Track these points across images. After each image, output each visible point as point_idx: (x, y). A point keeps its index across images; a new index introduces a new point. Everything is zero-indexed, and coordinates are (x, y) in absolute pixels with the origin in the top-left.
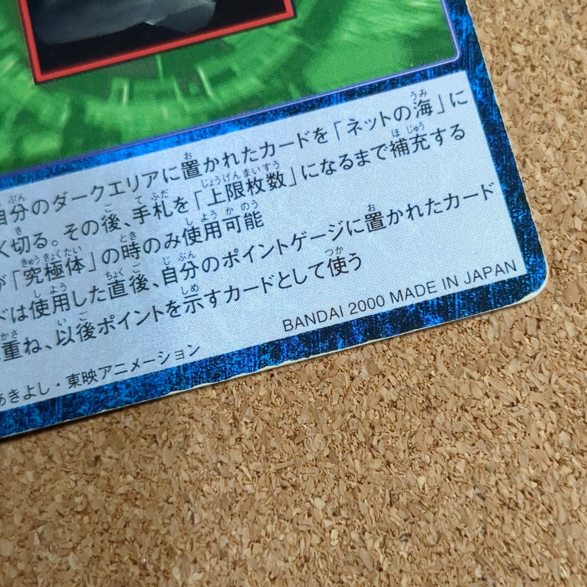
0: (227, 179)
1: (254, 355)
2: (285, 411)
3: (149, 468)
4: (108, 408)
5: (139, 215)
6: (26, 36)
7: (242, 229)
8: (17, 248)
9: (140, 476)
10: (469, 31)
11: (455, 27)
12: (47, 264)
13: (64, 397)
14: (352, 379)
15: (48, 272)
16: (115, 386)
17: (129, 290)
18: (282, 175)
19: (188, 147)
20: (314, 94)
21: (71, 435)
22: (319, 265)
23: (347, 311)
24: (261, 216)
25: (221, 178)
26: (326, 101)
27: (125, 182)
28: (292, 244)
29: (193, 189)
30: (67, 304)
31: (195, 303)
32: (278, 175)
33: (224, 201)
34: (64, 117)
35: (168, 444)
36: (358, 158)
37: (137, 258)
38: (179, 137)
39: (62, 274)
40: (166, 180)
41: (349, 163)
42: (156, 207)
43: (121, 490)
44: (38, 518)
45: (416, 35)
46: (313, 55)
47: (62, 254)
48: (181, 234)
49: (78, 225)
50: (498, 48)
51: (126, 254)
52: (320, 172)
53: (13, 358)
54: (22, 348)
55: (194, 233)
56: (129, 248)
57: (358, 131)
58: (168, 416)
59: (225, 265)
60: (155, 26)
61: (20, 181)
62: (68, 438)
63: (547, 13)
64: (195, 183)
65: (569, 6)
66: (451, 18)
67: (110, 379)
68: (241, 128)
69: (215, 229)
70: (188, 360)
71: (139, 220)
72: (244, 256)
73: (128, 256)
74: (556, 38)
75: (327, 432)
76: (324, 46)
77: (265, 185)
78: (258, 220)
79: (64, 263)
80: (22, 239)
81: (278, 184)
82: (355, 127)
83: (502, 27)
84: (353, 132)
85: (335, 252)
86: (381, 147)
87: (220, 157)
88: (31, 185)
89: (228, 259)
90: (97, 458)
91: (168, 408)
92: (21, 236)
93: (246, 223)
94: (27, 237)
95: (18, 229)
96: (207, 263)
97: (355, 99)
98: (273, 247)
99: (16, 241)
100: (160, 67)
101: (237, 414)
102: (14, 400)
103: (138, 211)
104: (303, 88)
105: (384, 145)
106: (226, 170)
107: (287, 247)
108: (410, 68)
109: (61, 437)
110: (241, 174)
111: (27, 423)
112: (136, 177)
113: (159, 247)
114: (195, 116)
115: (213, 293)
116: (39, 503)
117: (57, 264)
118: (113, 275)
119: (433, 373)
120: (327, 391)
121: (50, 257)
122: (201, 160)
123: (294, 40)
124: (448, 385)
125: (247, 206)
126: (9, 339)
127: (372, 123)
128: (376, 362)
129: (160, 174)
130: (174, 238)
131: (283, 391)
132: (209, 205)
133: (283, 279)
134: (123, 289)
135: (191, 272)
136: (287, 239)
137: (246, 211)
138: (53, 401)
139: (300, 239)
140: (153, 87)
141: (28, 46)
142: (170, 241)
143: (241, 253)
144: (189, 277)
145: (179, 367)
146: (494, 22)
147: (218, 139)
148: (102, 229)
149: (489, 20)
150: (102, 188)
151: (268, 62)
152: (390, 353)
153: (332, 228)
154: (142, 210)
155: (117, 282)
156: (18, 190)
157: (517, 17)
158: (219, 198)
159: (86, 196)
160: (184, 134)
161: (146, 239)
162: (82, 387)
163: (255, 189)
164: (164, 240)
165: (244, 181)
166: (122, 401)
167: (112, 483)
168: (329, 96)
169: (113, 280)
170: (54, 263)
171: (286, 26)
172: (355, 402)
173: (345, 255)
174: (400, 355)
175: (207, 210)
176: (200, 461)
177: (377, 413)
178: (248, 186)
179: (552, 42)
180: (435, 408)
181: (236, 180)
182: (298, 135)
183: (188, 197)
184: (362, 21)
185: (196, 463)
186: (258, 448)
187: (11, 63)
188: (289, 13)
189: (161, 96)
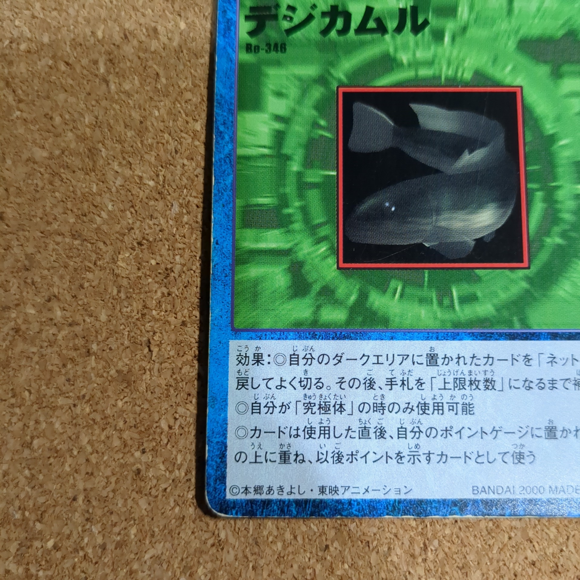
0: (456, 373)
1: (448, 505)
2: (459, 549)
3: (360, 563)
4: (342, 515)
5: (390, 383)
6: (338, 230)
7: (458, 412)
8: (302, 385)
9: (353, 567)
12: (320, 402)
13: (314, 501)
14: (510, 538)
15: (320, 408)
16: (350, 502)
17: (372, 435)
18: (494, 381)
19: (433, 343)
20: (530, 328)
21: (312, 525)
22: (505, 453)
23: (518, 490)
24: (473, 407)
25: (452, 372)
26: (537, 336)
27: (385, 356)
28: (491, 433)
29: (431, 375)
30: (329, 434)
31: (416, 457)
32: (492, 381)
33: (451, 389)
34: (353, 298)
35: (376, 550)
36: (550, 383)
37: (383, 414)
38: (428, 334)
39: (329, 412)
40: (414, 363)
41: (542, 385)
42: (403, 381)
43: (339, 573)
44: (279, 576)
46: (535, 299)
47: (332, 397)
48: (416, 405)
49: (347, 379)
51: (375, 409)
52: (521, 387)
53: (285, 463)
54: (292, 457)
55: (425, 406)
56: (378, 405)
57: (554, 364)
58: (380, 531)
59: (442, 436)
60: (429, 247)
61: (314, 337)
62: (310, 527)
64: (432, 371)
67: (347, 496)
68: (473, 340)
69: (440, 408)
70: (403, 497)
71: (389, 387)
72: (456, 433)
73: (377, 411)
75: (485, 570)
76: (544, 296)
77: (481, 386)
78: (471, 409)
79: (332, 404)
80: (307, 379)
81: (490, 387)
82: (553, 360)
84: (550, 364)
85: (519, 447)
86: (567, 380)
87: (455, 356)
88: (320, 342)
89: (445, 432)
90: (327, 547)
91: (381, 525)
92: (307, 377)
93: (463, 409)
94: (311, 379)
95: (306, 371)
96: (429, 430)
97: (557, 340)
98: (477, 432)
99: (302, 380)
100: (426, 279)
101: (427, 542)
102: (280, 493)
103: (390, 380)
104: (523, 321)
105: (569, 379)
106: (456, 367)
107: (486, 434)
109: (305, 525)
110: (466, 372)
111: (286, 512)
112: (393, 355)
113: (399, 410)
114: (443, 322)
115: (429, 453)
116: (282, 566)
117: (327, 404)
118: (364, 422)
119: (564, 549)
120: (491, 542)
121: (324, 397)
122: (441, 355)
123: (524, 285)
124: (573, 560)
125: (465, 397)
126: (285, 449)
127: (565, 361)
128: (528, 531)
129: (411, 357)
130: (410, 406)
131: (462, 534)
132: (439, 389)
133: (479, 456)
134: (369, 434)
135: (417, 434)
136: (488, 429)
137: (464, 401)
138: (306, 501)
139: (497, 431)
140: (419, 293)
141: (338, 238)
142: (407, 408)
143: (455, 430)
144: (415, 438)
145: (395, 500)
147: (456, 343)
148: (362, 386)
150: (369, 356)
151: (503, 296)
152: (539, 527)
153: (520, 429)
154: (393, 380)
155: (365, 427)
156: (311, 343)
158: (447, 386)
159: (356, 359)
160: (433, 333)
161: (391, 402)
162: (327, 496)
163: (474, 387)
164: (403, 406)
165: (468, 378)
166: (353, 513)
167: (334, 566)
168: (540, 333)
169: (363, 426)
170: (325, 402)
171: (521, 273)
172: (508, 555)
173: (525, 451)
174: (546, 530)
175: (438, 393)
176: (396, 568)
177: (520, 566)
178: (469, 382)
180: (560, 573)
181: (462, 376)
182: (512, 355)
183: (426, 379)
184: (574, 285)
185: (392, 568)
186: (436, 569)
187: (323, 248)
188: (525, 264)
189: (422, 301)
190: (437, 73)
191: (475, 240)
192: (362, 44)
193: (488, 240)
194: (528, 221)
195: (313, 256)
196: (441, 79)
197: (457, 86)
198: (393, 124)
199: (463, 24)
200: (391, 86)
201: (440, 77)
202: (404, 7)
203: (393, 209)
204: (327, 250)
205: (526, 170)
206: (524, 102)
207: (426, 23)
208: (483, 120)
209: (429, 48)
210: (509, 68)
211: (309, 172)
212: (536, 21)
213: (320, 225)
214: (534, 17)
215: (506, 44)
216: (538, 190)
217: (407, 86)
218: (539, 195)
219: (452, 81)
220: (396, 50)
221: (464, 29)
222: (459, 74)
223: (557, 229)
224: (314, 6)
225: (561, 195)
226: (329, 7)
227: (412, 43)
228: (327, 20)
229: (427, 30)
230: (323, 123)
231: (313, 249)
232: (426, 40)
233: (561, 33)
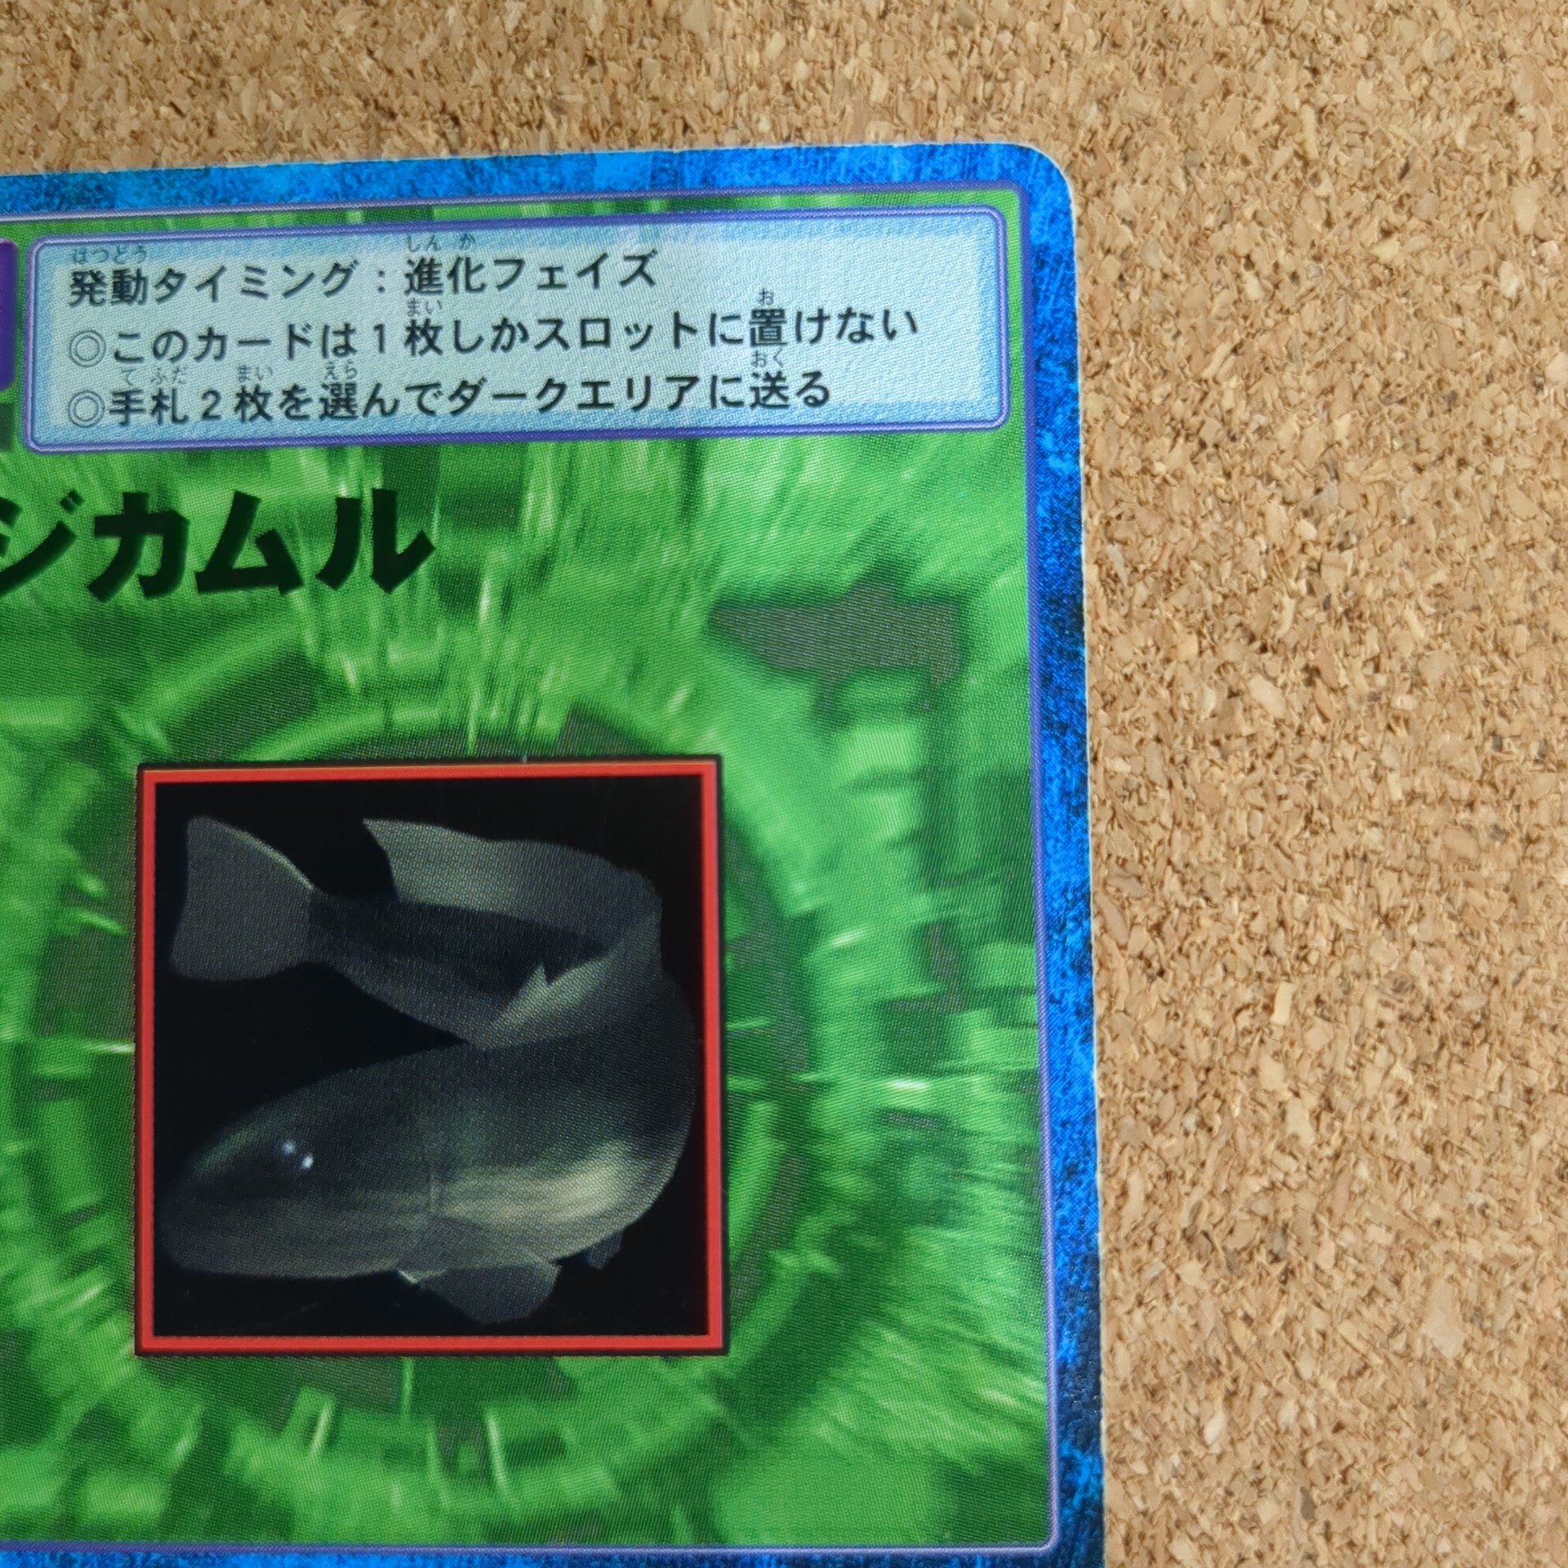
6: (138, 1235)
10: (1092, 1490)
11: (1063, 1475)
20: (723, 1542)
26: (744, 1565)
34: (183, 1447)
38: (412, 1559)
45: (974, 1470)
46: (742, 1453)
50: (1142, 1537)
60: (416, 1287)
61: (66, 1566)
63: (1268, 1484)
65: (1320, 1480)
66: (1059, 1451)
74: (1272, 1547)
76: (771, 1440)
83: (1163, 1490)
100: (408, 1387)
104: (702, 1522)
108: (942, 1544)
114: (457, 1522)
123: (709, 1405)
140: (384, 1430)
141: (137, 1257)
146: (1151, 1473)
149: (1140, 1468)
151: (642, 1441)
157: (1201, 1476)
160: (427, 1556)
168: (753, 1557)
171: (699, 1367)
179: (1260, 1556)
184: (866, 1404)
187: (92, 1289)
188: (714, 1339)
189: (397, 1456)
190: (453, 714)
191: (560, 1262)
192: (221, 622)
193: (598, 1262)
194: (725, 1199)
195: (62, 1312)
196: (466, 736)
197: (516, 759)
198: (310, 887)
199: (538, 548)
200: (307, 763)
201: (462, 730)
202: (354, 494)
203: (308, 1162)
204: (104, 1294)
205: (723, 1031)
206: (727, 808)
207: (422, 547)
208: (594, 867)
209: (431, 635)
210: (680, 696)
211: (53, 1045)
212: (774, 533)
213: (85, 1214)
214: (767, 522)
215: (674, 616)
216: (759, 1097)
217: (357, 762)
218: (762, 1111)
219: (499, 744)
220: (324, 641)
221: (542, 567)
222: (523, 720)
223: (813, 1225)
224: (71, 501)
225: (831, 1111)
226: (120, 499)
227: (374, 620)
228: (112, 545)
229: (423, 570)
230: (92, 885)
231: (60, 1291)
232: (420, 605)
233: (850, 573)
